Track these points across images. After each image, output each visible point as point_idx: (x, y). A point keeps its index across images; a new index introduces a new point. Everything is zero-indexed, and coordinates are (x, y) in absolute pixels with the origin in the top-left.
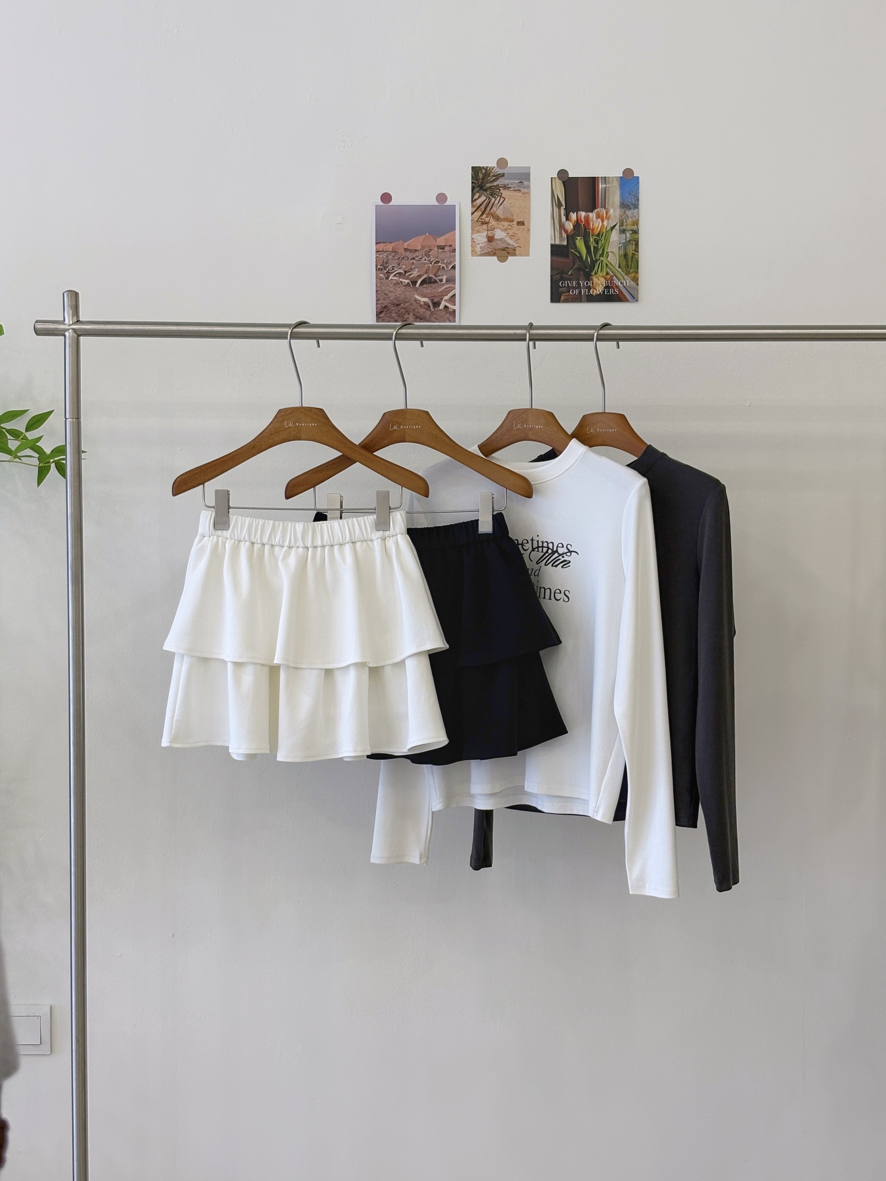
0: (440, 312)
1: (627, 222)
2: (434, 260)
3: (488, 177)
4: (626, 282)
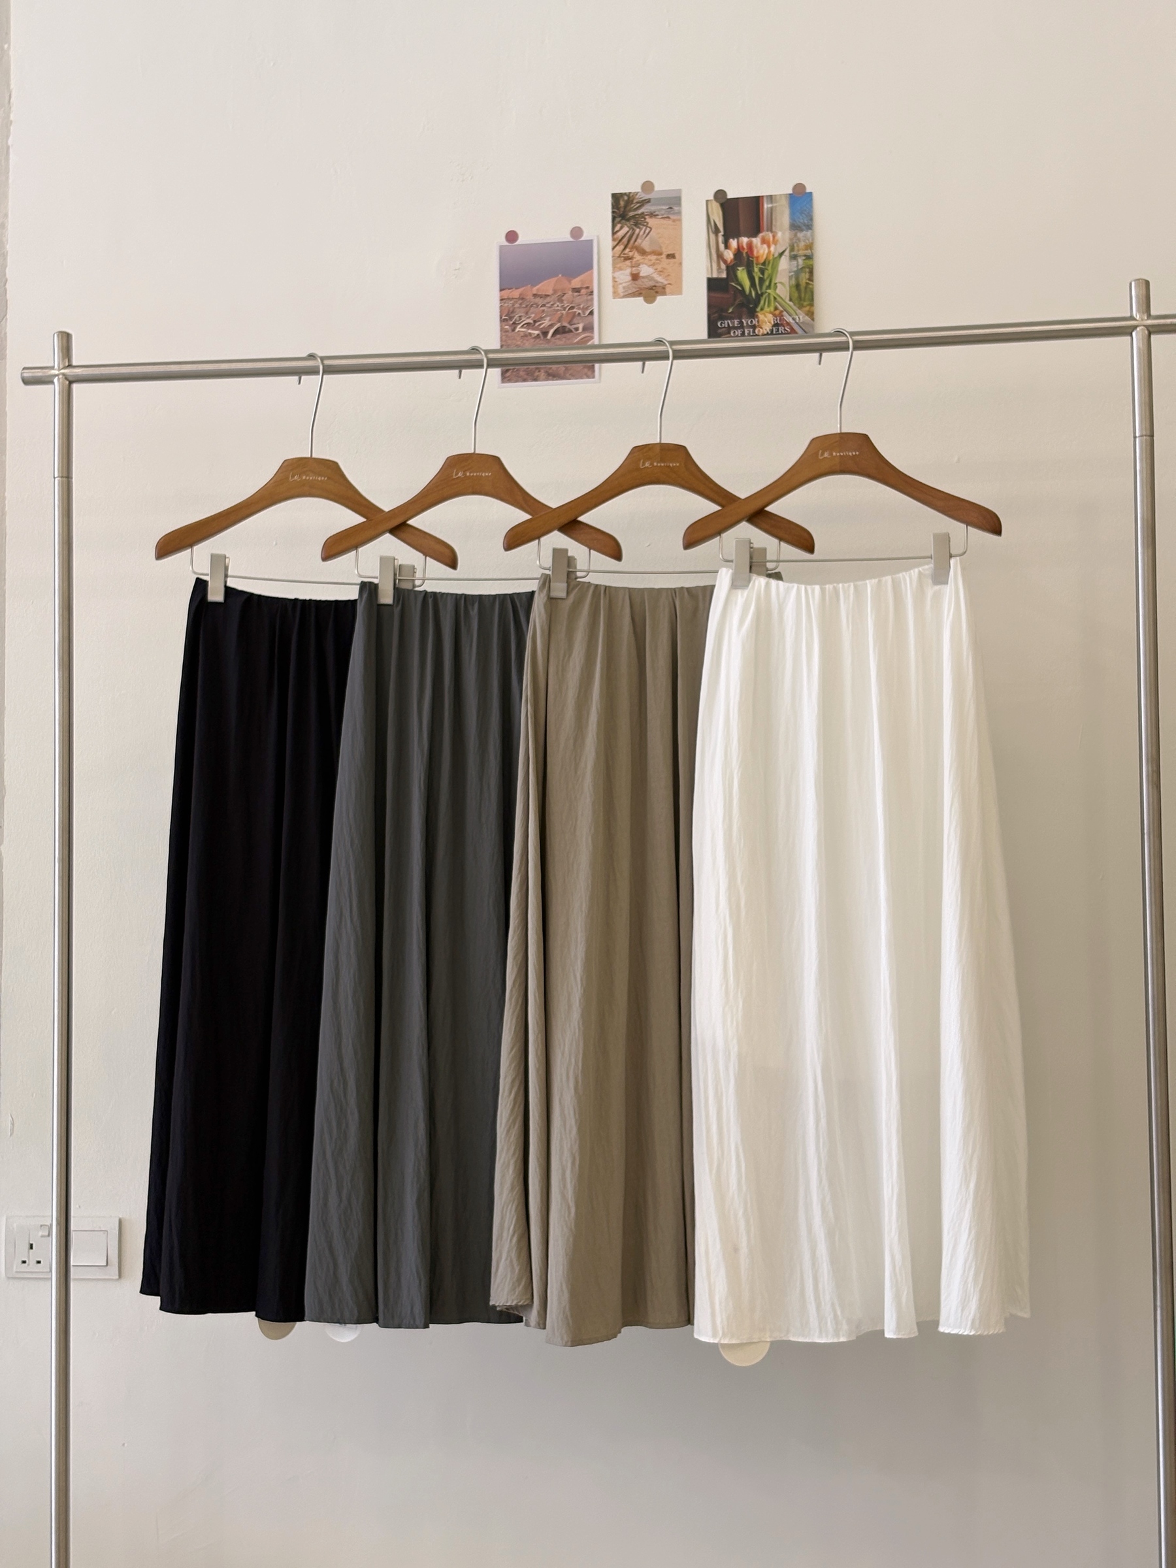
1: (798, 246)
2: (568, 306)
3: (631, 205)
4: (799, 318)
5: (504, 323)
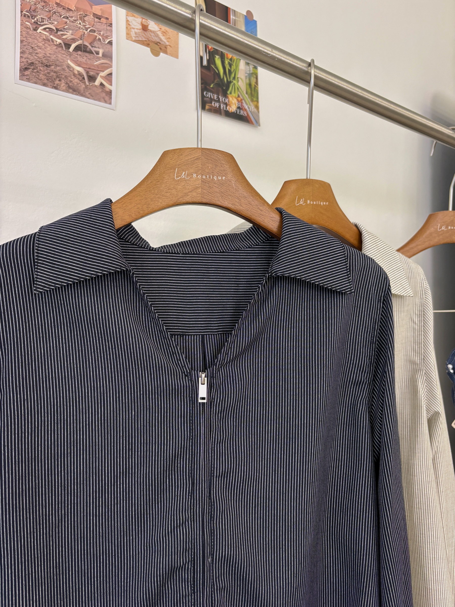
0: (96, 88)
2: (89, 28)
4: (251, 108)
5: (24, 18)
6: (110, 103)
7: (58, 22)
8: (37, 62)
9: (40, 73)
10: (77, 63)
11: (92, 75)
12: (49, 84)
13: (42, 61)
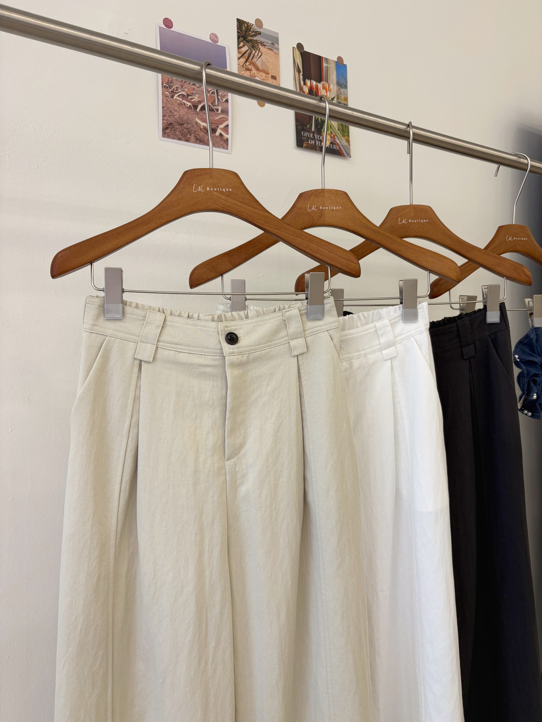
0: (216, 138)
1: (340, 96)
3: (249, 32)
4: (343, 142)
5: (165, 89)
6: (227, 149)
7: (188, 89)
8: (174, 123)
9: (176, 130)
10: (202, 120)
11: (214, 128)
12: (183, 138)
13: (177, 121)
